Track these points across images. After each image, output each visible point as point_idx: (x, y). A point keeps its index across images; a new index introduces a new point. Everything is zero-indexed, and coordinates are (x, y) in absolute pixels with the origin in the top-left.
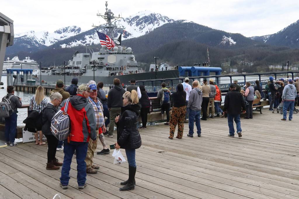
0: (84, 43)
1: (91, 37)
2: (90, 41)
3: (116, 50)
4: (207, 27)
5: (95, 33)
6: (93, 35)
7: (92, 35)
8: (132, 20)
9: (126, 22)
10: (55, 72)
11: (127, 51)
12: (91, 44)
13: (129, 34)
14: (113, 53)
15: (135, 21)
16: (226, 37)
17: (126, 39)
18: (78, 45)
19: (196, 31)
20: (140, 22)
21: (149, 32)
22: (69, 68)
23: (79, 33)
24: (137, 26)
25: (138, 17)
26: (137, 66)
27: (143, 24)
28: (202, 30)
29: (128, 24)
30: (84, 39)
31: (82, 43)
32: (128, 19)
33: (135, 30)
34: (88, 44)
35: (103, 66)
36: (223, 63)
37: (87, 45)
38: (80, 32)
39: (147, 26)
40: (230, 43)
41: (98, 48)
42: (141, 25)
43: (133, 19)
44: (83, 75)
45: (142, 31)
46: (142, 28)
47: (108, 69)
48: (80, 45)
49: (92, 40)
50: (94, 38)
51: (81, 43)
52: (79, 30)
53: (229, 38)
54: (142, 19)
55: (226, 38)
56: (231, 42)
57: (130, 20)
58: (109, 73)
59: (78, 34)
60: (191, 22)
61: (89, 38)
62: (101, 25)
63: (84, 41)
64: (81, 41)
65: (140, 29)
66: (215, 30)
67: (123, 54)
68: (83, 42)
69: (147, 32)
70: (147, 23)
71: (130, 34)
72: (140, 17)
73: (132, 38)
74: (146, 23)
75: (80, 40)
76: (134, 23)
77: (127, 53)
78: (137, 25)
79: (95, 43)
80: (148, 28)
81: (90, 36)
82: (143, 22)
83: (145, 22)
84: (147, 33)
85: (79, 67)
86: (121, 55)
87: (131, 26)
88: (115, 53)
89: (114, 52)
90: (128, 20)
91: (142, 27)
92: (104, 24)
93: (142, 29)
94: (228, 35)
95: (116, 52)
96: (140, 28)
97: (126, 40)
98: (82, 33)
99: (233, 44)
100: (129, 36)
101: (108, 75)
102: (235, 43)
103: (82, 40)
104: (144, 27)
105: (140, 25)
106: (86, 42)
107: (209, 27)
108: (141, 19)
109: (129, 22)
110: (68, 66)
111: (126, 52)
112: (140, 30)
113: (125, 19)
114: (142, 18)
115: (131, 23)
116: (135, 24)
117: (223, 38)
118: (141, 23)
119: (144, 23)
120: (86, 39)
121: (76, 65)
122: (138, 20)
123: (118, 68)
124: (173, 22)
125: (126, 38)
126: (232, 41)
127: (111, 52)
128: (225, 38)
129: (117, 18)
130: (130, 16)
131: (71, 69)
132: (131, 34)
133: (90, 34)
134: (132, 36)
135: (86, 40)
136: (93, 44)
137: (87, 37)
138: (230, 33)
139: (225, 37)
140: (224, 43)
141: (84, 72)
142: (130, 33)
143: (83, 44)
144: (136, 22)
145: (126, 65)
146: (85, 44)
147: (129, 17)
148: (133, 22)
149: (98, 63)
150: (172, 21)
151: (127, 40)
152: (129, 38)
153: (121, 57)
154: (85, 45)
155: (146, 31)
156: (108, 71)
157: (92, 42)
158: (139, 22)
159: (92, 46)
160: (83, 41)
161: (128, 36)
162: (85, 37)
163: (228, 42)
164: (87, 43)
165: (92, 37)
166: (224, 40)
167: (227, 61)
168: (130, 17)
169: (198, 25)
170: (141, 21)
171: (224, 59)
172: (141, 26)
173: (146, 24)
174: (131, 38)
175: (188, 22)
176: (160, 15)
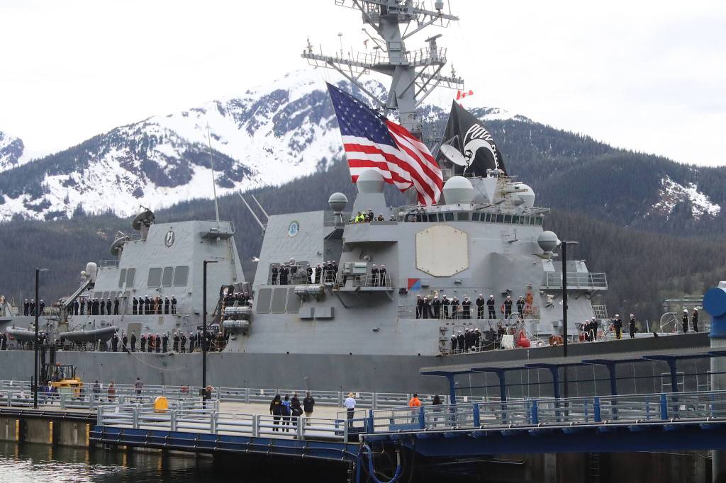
0: (38, 209)
1: (71, 182)
2: (66, 201)
3: (458, 195)
4: (589, 139)
5: (90, 163)
6: (82, 172)
7: (75, 175)
8: (255, 107)
9: (229, 118)
10: (9, 329)
11: (517, 204)
12: (70, 215)
13: (244, 172)
14: (449, 216)
15: (271, 115)
16: (674, 184)
17: (231, 191)
18: (9, 219)
19: (539, 156)
20: (293, 116)
21: (330, 162)
22: (95, 308)
23: (13, 161)
24: (278, 135)
25: (281, 95)
26: (586, 293)
27: (306, 126)
28: (568, 154)
29: (240, 126)
30: (38, 191)
31: (29, 207)
32: (238, 104)
33: (270, 151)
34: (58, 214)
35: (391, 292)
36: (671, 297)
37: (50, 216)
38: (22, 161)
39: (324, 133)
40: (695, 210)
41: (104, 231)
42: (296, 130)
43: (261, 105)
44: (232, 346)
45: (299, 157)
46: (301, 143)
47: (426, 309)
48: (17, 217)
49: (75, 197)
50: (83, 186)
51: (25, 209)
52: (16, 148)
53: (689, 187)
54: (300, 102)
55: (675, 189)
56: (699, 207)
57: (249, 107)
58: (443, 331)
59: (9, 167)
60: (518, 116)
61: (60, 186)
62: (116, 130)
63: (38, 202)
64: (25, 201)
65: (290, 150)
66: (624, 151)
67: (500, 218)
68: (33, 203)
69: (324, 161)
70: (323, 122)
71: (248, 171)
72: (293, 98)
73: (257, 186)
74: (318, 123)
75: (22, 197)
76: (264, 119)
77: (520, 214)
78: (280, 128)
79: (87, 209)
80: (329, 146)
81: (65, 177)
82: (307, 118)
83: (315, 119)
84: (324, 166)
85: (174, 301)
86: (489, 225)
87: (251, 133)
88: (463, 216)
89: (453, 208)
90: (240, 111)
91: (302, 140)
92: (131, 126)
93: (302, 148)
94: (683, 174)
95: (467, 207)
96: (293, 145)
97: (229, 197)
98: (30, 163)
99: (706, 212)
100: (245, 180)
101: (431, 348)
102: (714, 209)
103: (28, 197)
104: (309, 141)
105: (292, 132)
106: (46, 204)
107: (599, 141)
108: (296, 103)
109: (241, 120)
110: (90, 296)
111: (514, 211)
112: (291, 154)
113: (224, 105)
114: (300, 100)
115: (254, 122)
116: (271, 125)
117: (660, 186)
118: (298, 122)
119: (312, 120)
120: (49, 192)
121: (145, 292)
122: (281, 107)
123: (491, 303)
124: (436, 118)
125: (232, 186)
126: (700, 201)
127: (430, 208)
128: (672, 187)
129: (428, 18)
130: (248, 92)
131: (116, 312)
132: (253, 169)
133: (68, 170)
134: (258, 178)
135: (48, 197)
136: (79, 212)
137: (52, 181)
138: (694, 167)
139: (669, 184)
140: (668, 208)
141: (235, 331)
142: (247, 164)
143: (31, 213)
144: (275, 119)
145: (538, 286)
146: (45, 211)
147: (240, 95)
148: (260, 118)
149: (356, 271)
150: (432, 114)
151: (236, 195)
152: (243, 186)
153: (491, 237)
154: (41, 217)
155: (321, 159)
156: (431, 326)
157: (73, 206)
158: (286, 120)
159: (74, 220)
160: (32, 200)
161: (239, 179)
162: (44, 183)
163: (684, 206)
164: (53, 209)
165: (77, 180)
166: (667, 198)
167: (688, 290)
168: (249, 96)
169: (549, 131)
170: (298, 113)
171: (676, 282)
172: (296, 134)
173: (316, 127)
174: (252, 188)
175: (503, 117)
176: (380, 89)
